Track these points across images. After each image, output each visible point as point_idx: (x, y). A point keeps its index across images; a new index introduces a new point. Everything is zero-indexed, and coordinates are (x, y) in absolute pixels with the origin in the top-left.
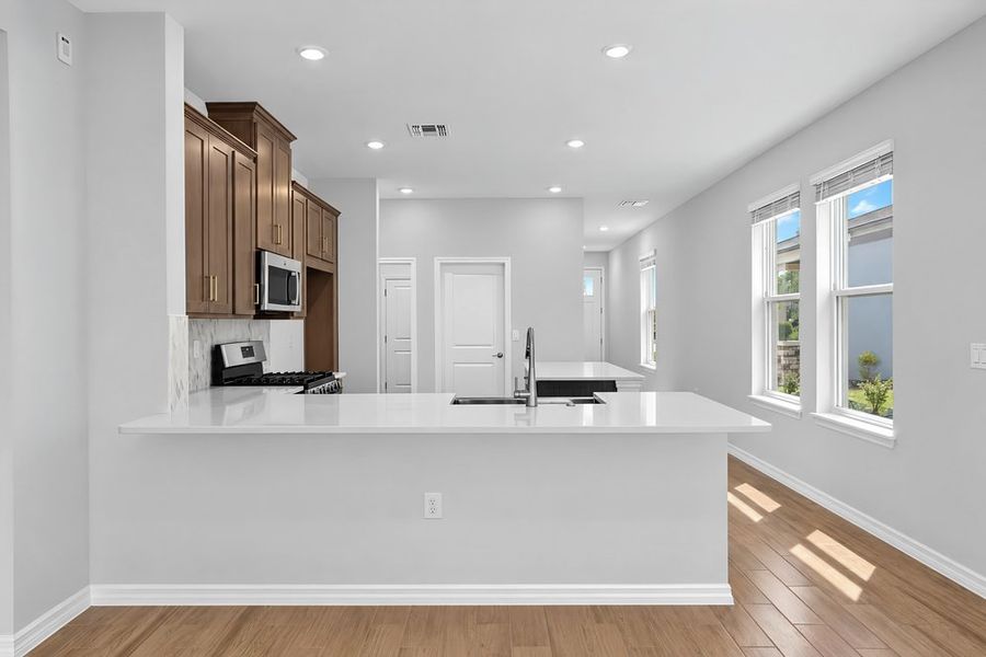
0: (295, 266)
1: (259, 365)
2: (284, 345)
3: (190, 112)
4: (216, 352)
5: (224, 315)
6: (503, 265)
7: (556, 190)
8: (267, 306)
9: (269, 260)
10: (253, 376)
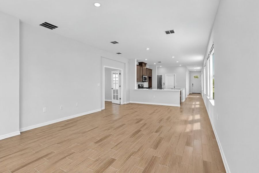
0: (146, 77)
1: (143, 86)
2: (146, 84)
3: (137, 65)
4: (139, 85)
5: (139, 82)
6: (175, 75)
7: (180, 65)
8: (143, 81)
9: (143, 76)
10: (143, 87)
